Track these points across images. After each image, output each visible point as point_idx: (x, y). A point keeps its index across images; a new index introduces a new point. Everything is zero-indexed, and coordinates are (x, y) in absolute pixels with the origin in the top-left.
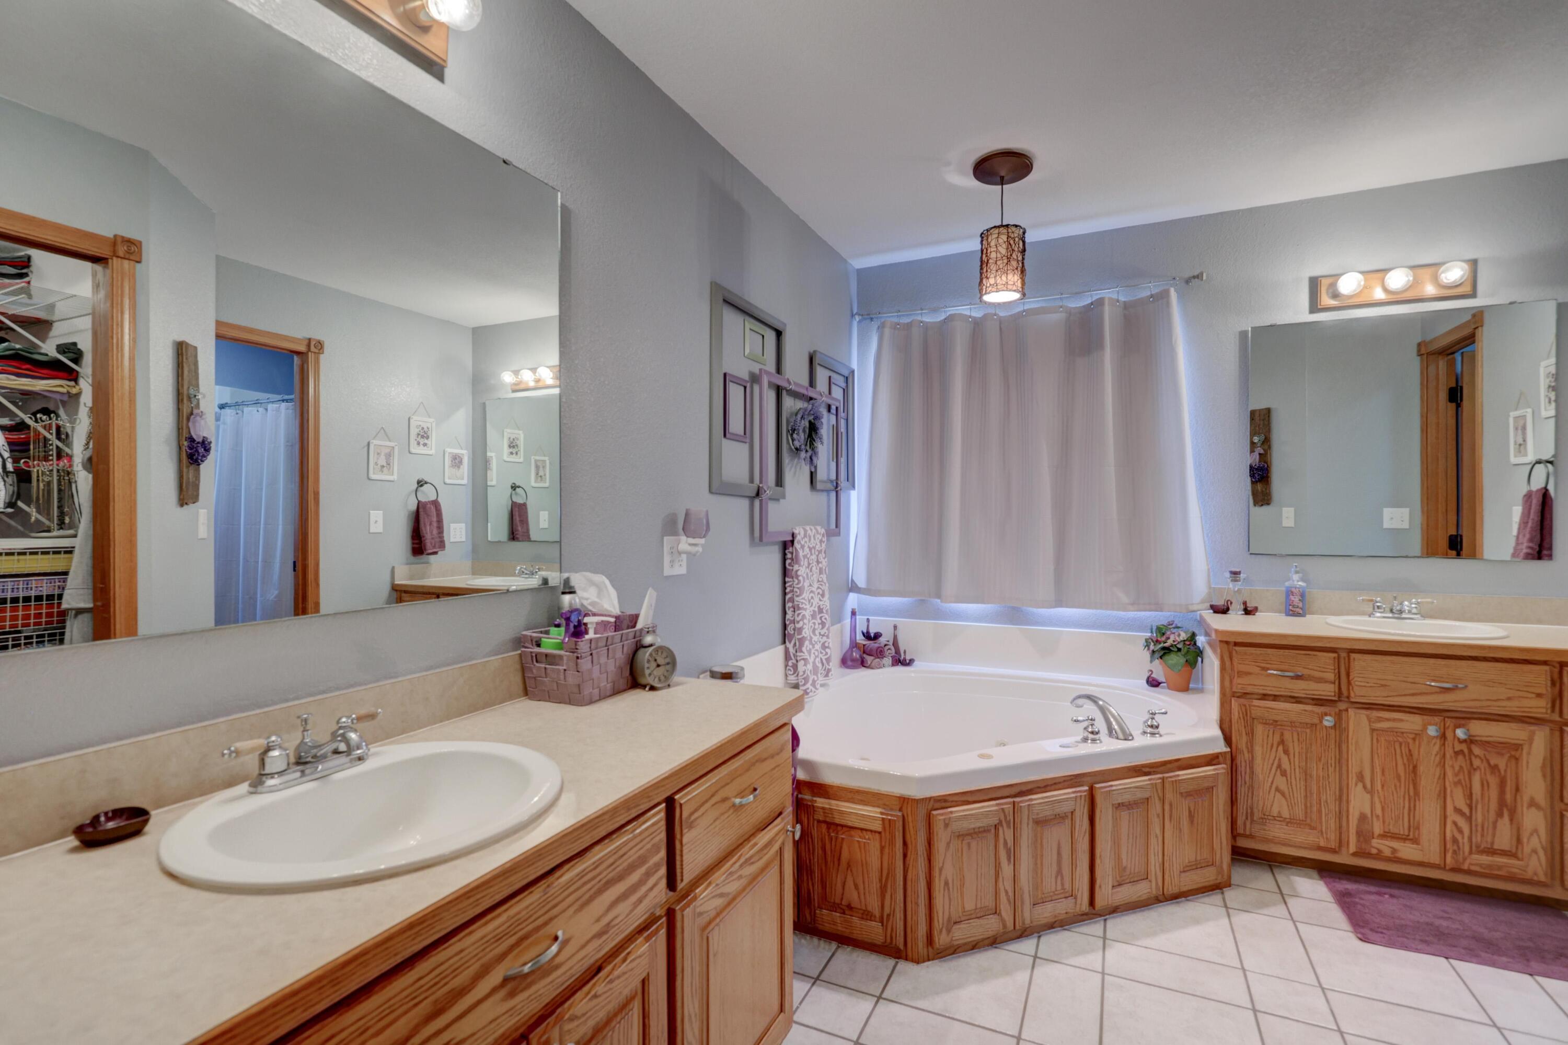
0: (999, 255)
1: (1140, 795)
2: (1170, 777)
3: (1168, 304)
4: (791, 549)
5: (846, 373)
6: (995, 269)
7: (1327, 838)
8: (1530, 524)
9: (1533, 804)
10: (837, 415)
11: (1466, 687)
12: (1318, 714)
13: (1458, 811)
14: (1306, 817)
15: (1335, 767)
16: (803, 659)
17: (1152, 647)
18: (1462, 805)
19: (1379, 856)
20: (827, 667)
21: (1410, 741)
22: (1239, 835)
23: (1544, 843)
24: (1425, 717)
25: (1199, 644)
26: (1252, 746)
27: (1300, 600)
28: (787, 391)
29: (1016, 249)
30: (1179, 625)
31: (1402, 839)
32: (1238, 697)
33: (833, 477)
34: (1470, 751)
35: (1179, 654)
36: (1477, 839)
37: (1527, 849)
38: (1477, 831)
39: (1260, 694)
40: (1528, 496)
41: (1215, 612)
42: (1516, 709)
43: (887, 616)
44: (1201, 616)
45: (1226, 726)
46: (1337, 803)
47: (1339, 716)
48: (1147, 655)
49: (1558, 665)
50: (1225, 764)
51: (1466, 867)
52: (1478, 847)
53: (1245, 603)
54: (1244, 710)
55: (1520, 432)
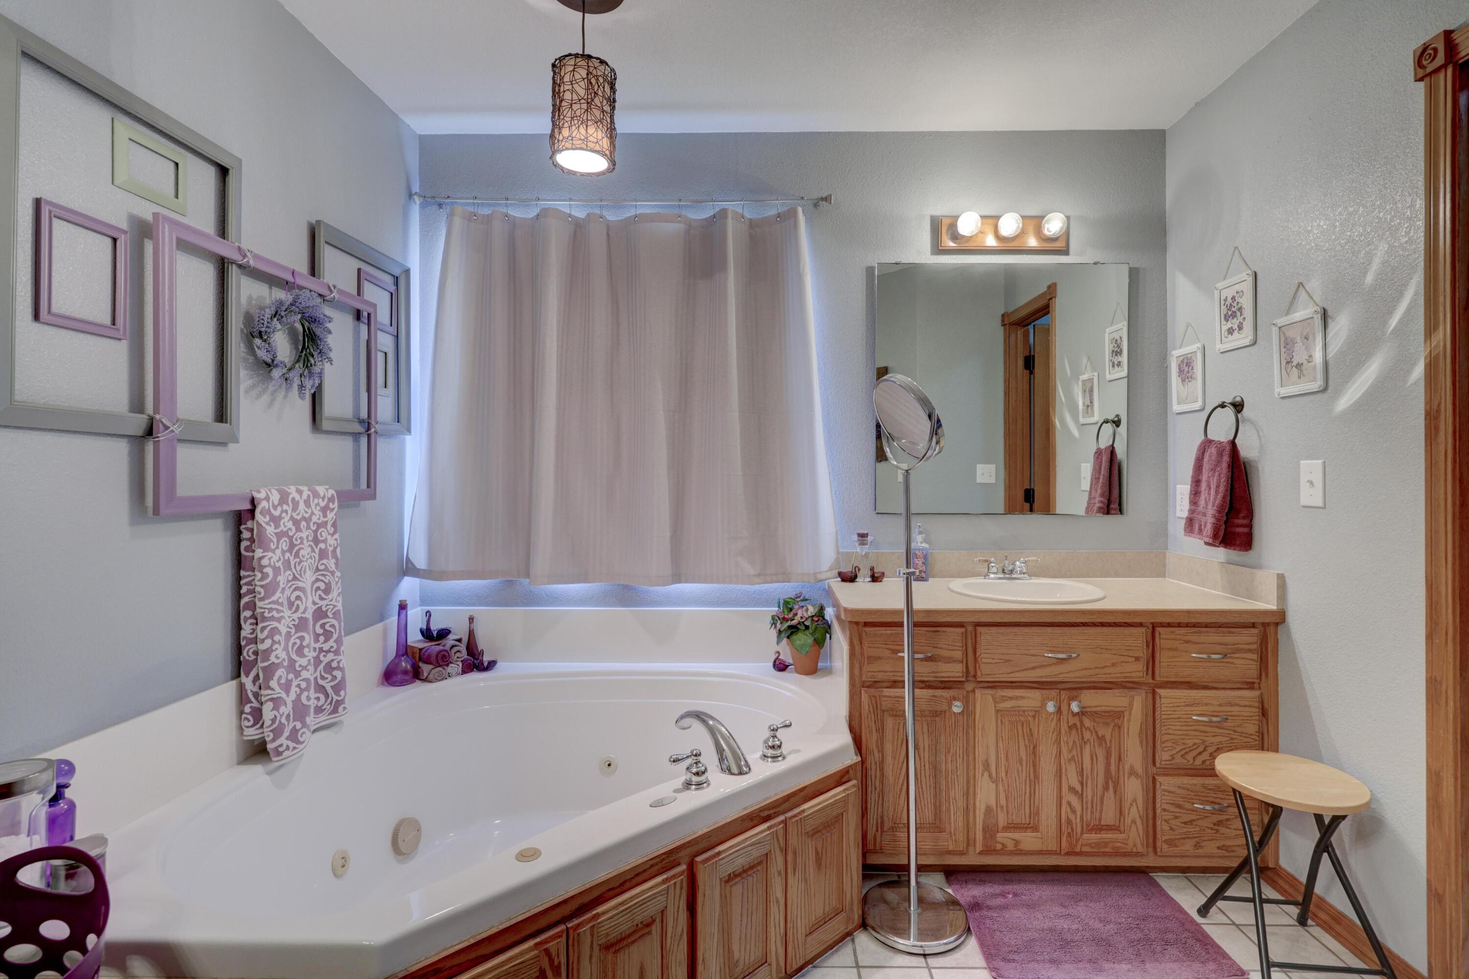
0: (575, 97)
1: (756, 853)
2: (795, 816)
3: (796, 226)
4: (249, 524)
5: (397, 272)
6: (569, 115)
7: (956, 841)
8: (1101, 480)
9: (1133, 773)
10: (369, 324)
11: (1079, 655)
12: (946, 699)
13: (1072, 789)
14: (935, 820)
15: (963, 758)
16: (272, 700)
17: (779, 626)
18: (1075, 782)
19: (1003, 851)
20: (335, 698)
21: (1030, 719)
22: (870, 852)
23: (1141, 813)
24: (1044, 692)
25: (827, 617)
26: (882, 744)
27: (923, 563)
28: (240, 266)
29: (600, 93)
30: (806, 598)
31: (1023, 828)
32: (868, 687)
33: (364, 414)
34: (1081, 722)
35: (807, 632)
36: (1088, 817)
37: (1128, 821)
38: (1087, 808)
39: (890, 682)
40: (1099, 453)
41: (843, 580)
42: (1119, 675)
43: (461, 604)
44: (829, 587)
45: (855, 724)
46: (965, 797)
47: (967, 703)
48: (774, 633)
49: (1150, 626)
50: (856, 778)
51: (1078, 850)
52: (1088, 826)
53: (872, 569)
54: (874, 702)
55: (1087, 394)
